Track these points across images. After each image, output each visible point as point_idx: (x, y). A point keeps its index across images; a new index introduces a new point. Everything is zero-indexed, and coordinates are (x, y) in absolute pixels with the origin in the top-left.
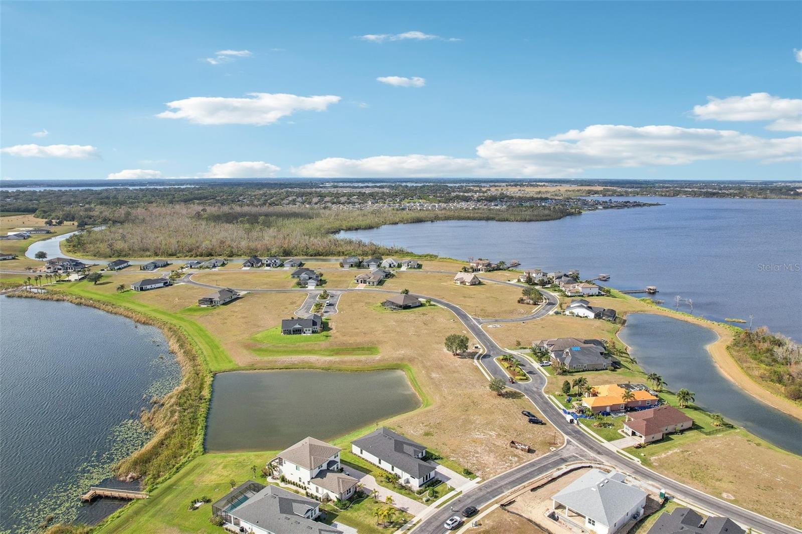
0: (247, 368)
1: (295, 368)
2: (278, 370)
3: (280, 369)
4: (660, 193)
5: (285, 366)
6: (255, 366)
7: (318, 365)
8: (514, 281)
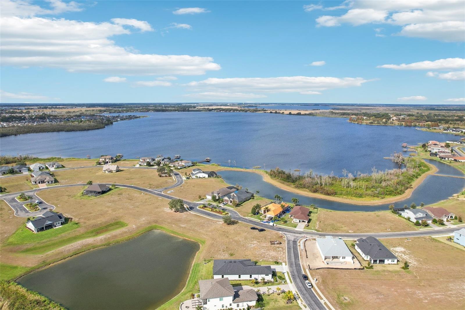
0: (41, 265)
1: (82, 252)
2: (70, 258)
3: (71, 256)
4: (140, 110)
5: (73, 253)
6: (48, 262)
7: (99, 244)
8: (138, 166)
